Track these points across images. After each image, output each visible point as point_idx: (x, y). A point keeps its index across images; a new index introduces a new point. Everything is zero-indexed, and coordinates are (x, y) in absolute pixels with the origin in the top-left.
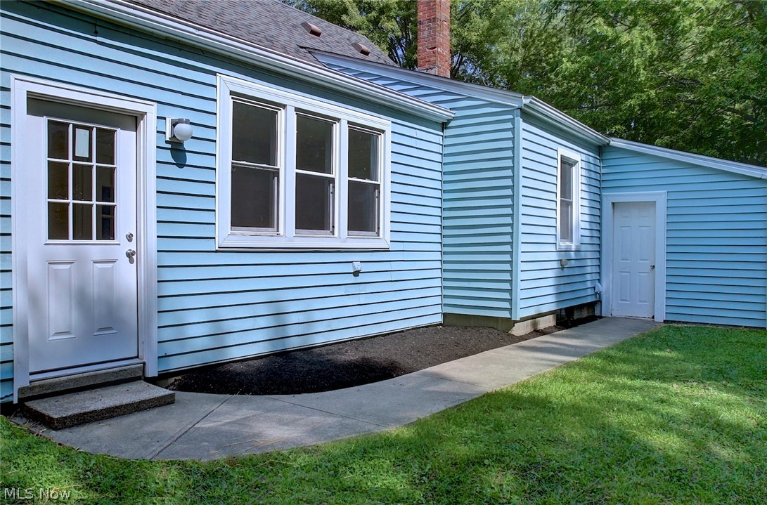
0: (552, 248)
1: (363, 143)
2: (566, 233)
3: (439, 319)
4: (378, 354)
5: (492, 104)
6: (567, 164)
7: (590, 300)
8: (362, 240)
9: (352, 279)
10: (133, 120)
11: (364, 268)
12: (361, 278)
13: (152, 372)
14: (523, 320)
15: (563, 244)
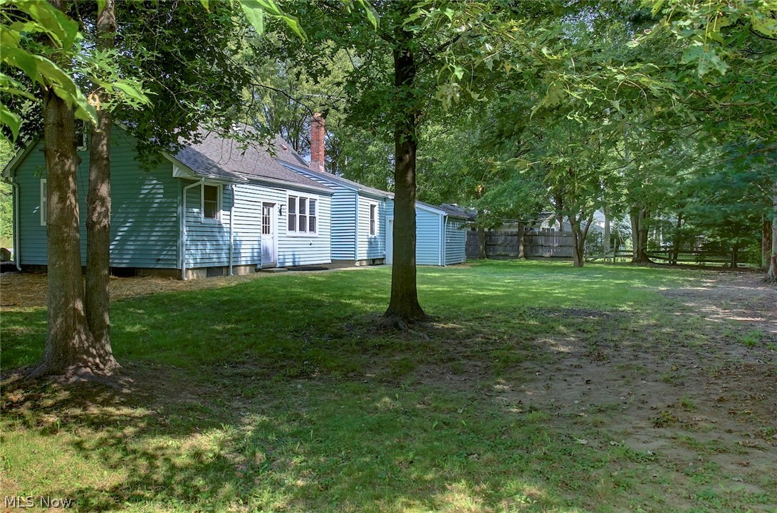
0: (366, 237)
1: (312, 203)
2: (372, 232)
3: (330, 261)
4: (326, 266)
5: (349, 189)
6: (373, 207)
7: (382, 257)
8: (312, 234)
9: (310, 246)
10: (273, 205)
11: (313, 243)
12: (312, 246)
13: (278, 265)
14: (359, 260)
15: (370, 236)
